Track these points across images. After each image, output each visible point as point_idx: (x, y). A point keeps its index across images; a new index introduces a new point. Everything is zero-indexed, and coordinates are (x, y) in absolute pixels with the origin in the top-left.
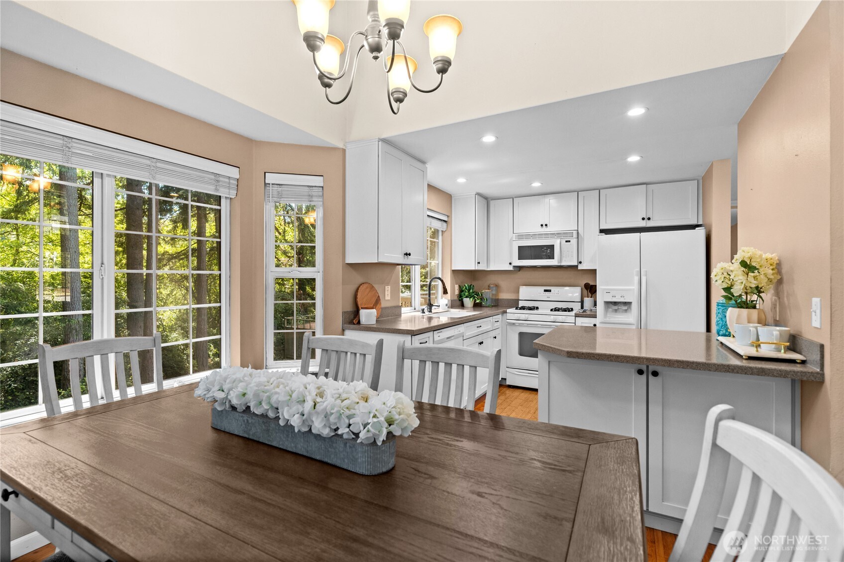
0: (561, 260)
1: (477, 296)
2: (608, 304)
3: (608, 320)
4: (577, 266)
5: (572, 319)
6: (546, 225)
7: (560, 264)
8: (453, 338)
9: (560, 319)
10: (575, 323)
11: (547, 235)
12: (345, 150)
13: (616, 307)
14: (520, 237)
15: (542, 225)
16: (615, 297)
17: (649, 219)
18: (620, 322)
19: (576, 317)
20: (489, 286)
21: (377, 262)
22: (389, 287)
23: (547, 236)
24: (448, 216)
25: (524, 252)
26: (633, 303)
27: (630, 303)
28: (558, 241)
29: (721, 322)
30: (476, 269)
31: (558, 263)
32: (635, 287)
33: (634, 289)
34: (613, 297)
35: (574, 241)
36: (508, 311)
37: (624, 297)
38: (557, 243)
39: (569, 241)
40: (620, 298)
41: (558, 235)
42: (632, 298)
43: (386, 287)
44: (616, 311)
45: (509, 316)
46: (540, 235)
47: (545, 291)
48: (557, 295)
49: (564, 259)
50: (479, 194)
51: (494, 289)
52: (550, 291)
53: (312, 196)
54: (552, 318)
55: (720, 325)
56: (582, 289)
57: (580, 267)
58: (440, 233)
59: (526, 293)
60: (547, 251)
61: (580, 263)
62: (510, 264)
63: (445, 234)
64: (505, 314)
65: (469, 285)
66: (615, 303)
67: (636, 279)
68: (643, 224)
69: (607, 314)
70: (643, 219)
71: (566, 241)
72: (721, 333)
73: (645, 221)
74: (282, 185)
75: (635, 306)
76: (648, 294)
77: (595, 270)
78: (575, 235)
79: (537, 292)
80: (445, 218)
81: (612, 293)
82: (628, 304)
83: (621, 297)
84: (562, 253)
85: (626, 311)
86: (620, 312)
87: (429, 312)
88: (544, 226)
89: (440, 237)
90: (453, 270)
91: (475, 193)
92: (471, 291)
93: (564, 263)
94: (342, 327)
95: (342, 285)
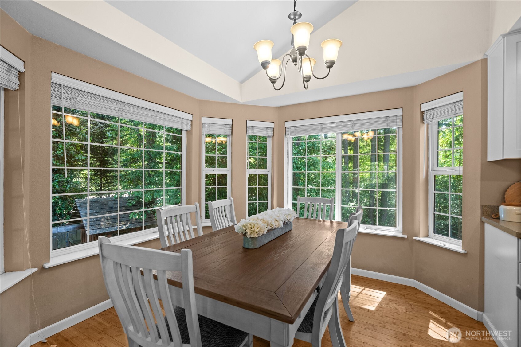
12: (487, 59)
21: (503, 158)
53: (455, 110)
74: (434, 108)
94: (481, 219)
95: (481, 181)
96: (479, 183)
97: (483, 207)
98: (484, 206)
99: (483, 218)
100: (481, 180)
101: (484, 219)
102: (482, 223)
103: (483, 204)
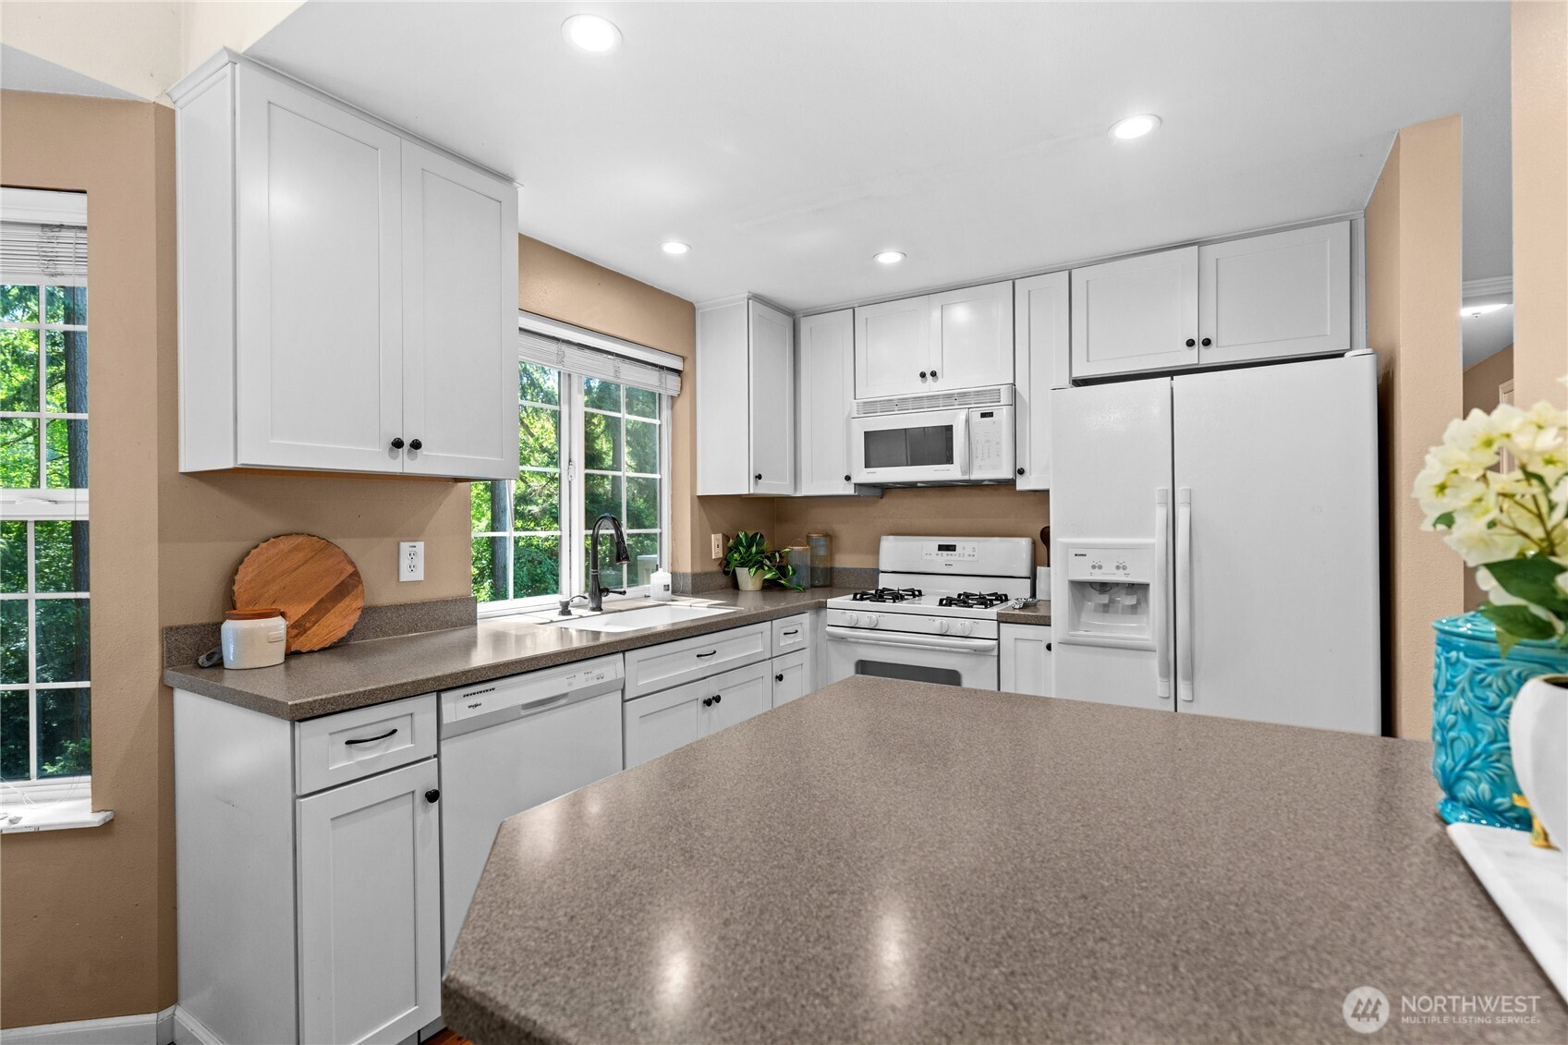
0: (969, 466)
1: (771, 562)
2: (1081, 588)
3: (1081, 634)
4: (1010, 483)
5: (989, 629)
6: (934, 374)
7: (966, 477)
8: (563, 701)
9: (958, 626)
10: (998, 639)
11: (932, 401)
12: (173, 112)
13: (1105, 599)
14: (870, 407)
15: (923, 375)
16: (1100, 567)
17: (1207, 342)
18: (1113, 641)
19: (999, 622)
20: (808, 536)
21: (230, 465)
22: (420, 546)
23: (934, 402)
24: (684, 359)
25: (878, 446)
26: (1151, 586)
27: (1145, 587)
28: (962, 415)
29: (1465, 735)
30: (752, 492)
31: (964, 473)
32: (1158, 540)
33: (1153, 545)
34: (1094, 567)
35: (1003, 414)
36: (831, 602)
37: (1125, 568)
38: (957, 418)
39: (991, 415)
40: (1115, 571)
41: (960, 398)
42: (1148, 570)
43: (405, 547)
44: (1106, 608)
45: (831, 616)
46: (918, 402)
47: (941, 548)
48: (972, 558)
49: (976, 463)
50: (757, 298)
51: (822, 543)
52: (951, 548)
53: (52, 260)
54: (936, 625)
55: (1461, 749)
56: (1034, 543)
57: (1022, 485)
58: (665, 403)
59: (896, 554)
60: (937, 444)
61: (1021, 472)
62: (848, 478)
63: (679, 403)
64: (823, 613)
65: (750, 534)
66: (1103, 587)
67: (1161, 514)
68: (1190, 357)
69: (1079, 617)
70: (1190, 343)
71: (983, 415)
72: (1466, 790)
73: (1195, 348)
75: (1156, 596)
76: (1195, 559)
77: (1046, 492)
78: (1005, 397)
79: (923, 551)
80: (677, 364)
81: (1093, 557)
82: (1139, 589)
83: (1118, 567)
84: (973, 446)
85: (1134, 609)
86: (1116, 612)
87: (593, 609)
88: (928, 375)
89: (666, 413)
90: (700, 498)
91: (746, 295)
92: (754, 549)
93: (976, 475)
94: (162, 679)
95: (159, 542)
96: (153, 548)
97: (169, 633)
98: (171, 628)
99: (169, 672)
100: (159, 538)
101: (173, 676)
102: (166, 690)
103: (168, 625)
